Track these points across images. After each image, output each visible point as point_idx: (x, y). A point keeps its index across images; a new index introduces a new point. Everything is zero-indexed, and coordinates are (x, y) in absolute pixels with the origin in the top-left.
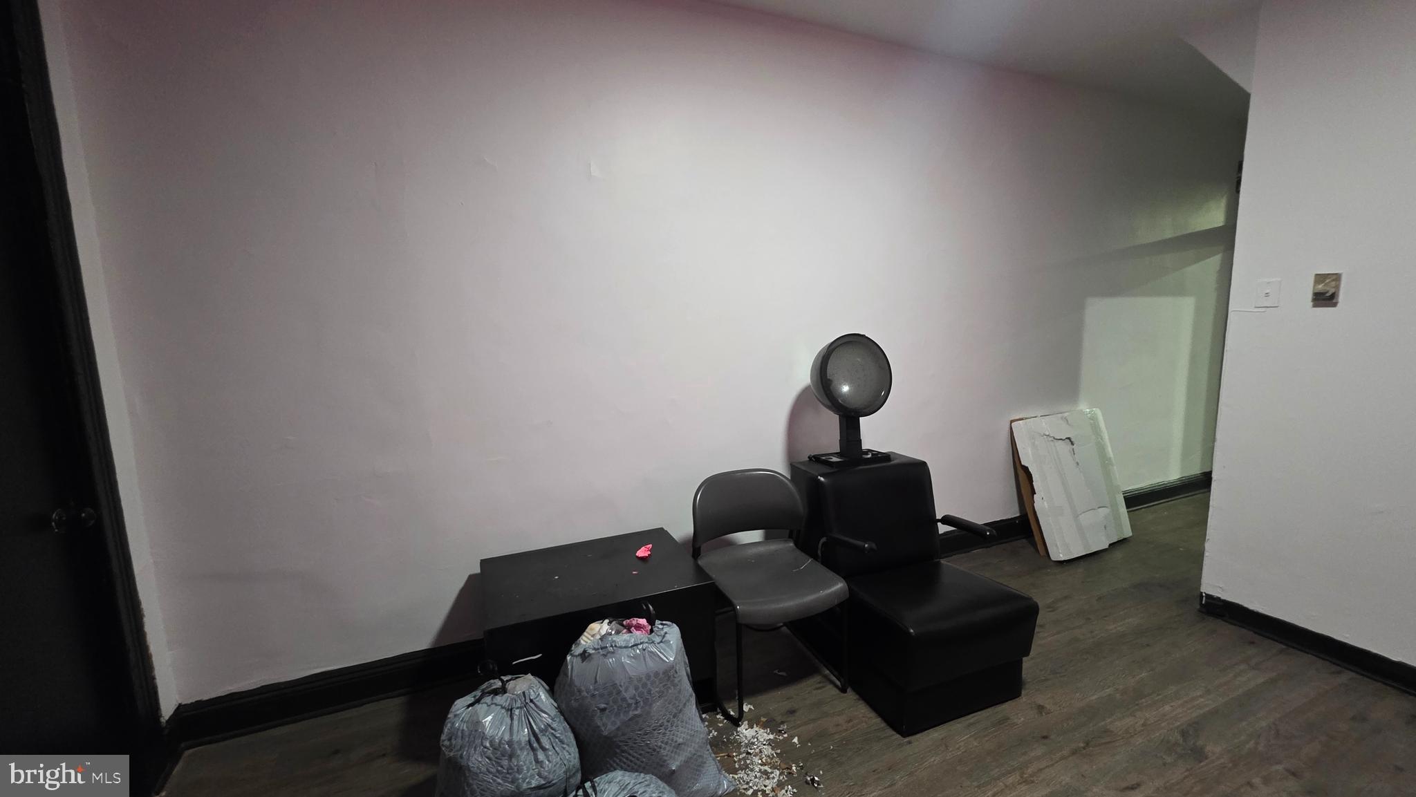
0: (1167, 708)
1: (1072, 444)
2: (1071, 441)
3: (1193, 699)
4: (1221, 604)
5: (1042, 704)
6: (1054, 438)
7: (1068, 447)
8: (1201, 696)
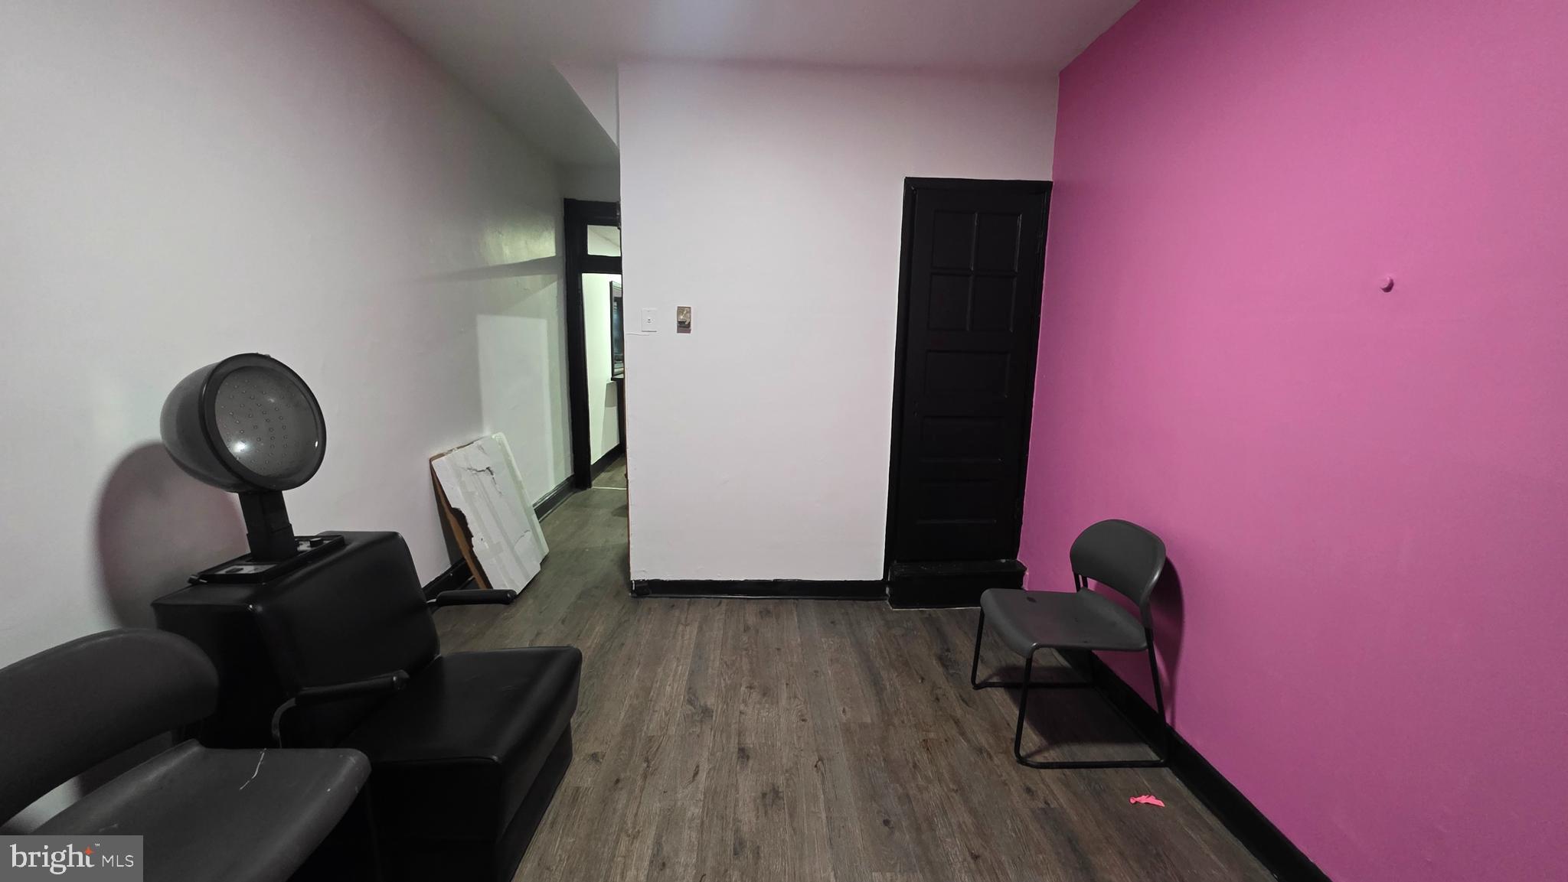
0: (668, 688)
1: (492, 474)
2: (490, 471)
3: (676, 672)
4: (646, 584)
5: (593, 752)
6: (476, 471)
7: (490, 477)
8: (678, 666)
